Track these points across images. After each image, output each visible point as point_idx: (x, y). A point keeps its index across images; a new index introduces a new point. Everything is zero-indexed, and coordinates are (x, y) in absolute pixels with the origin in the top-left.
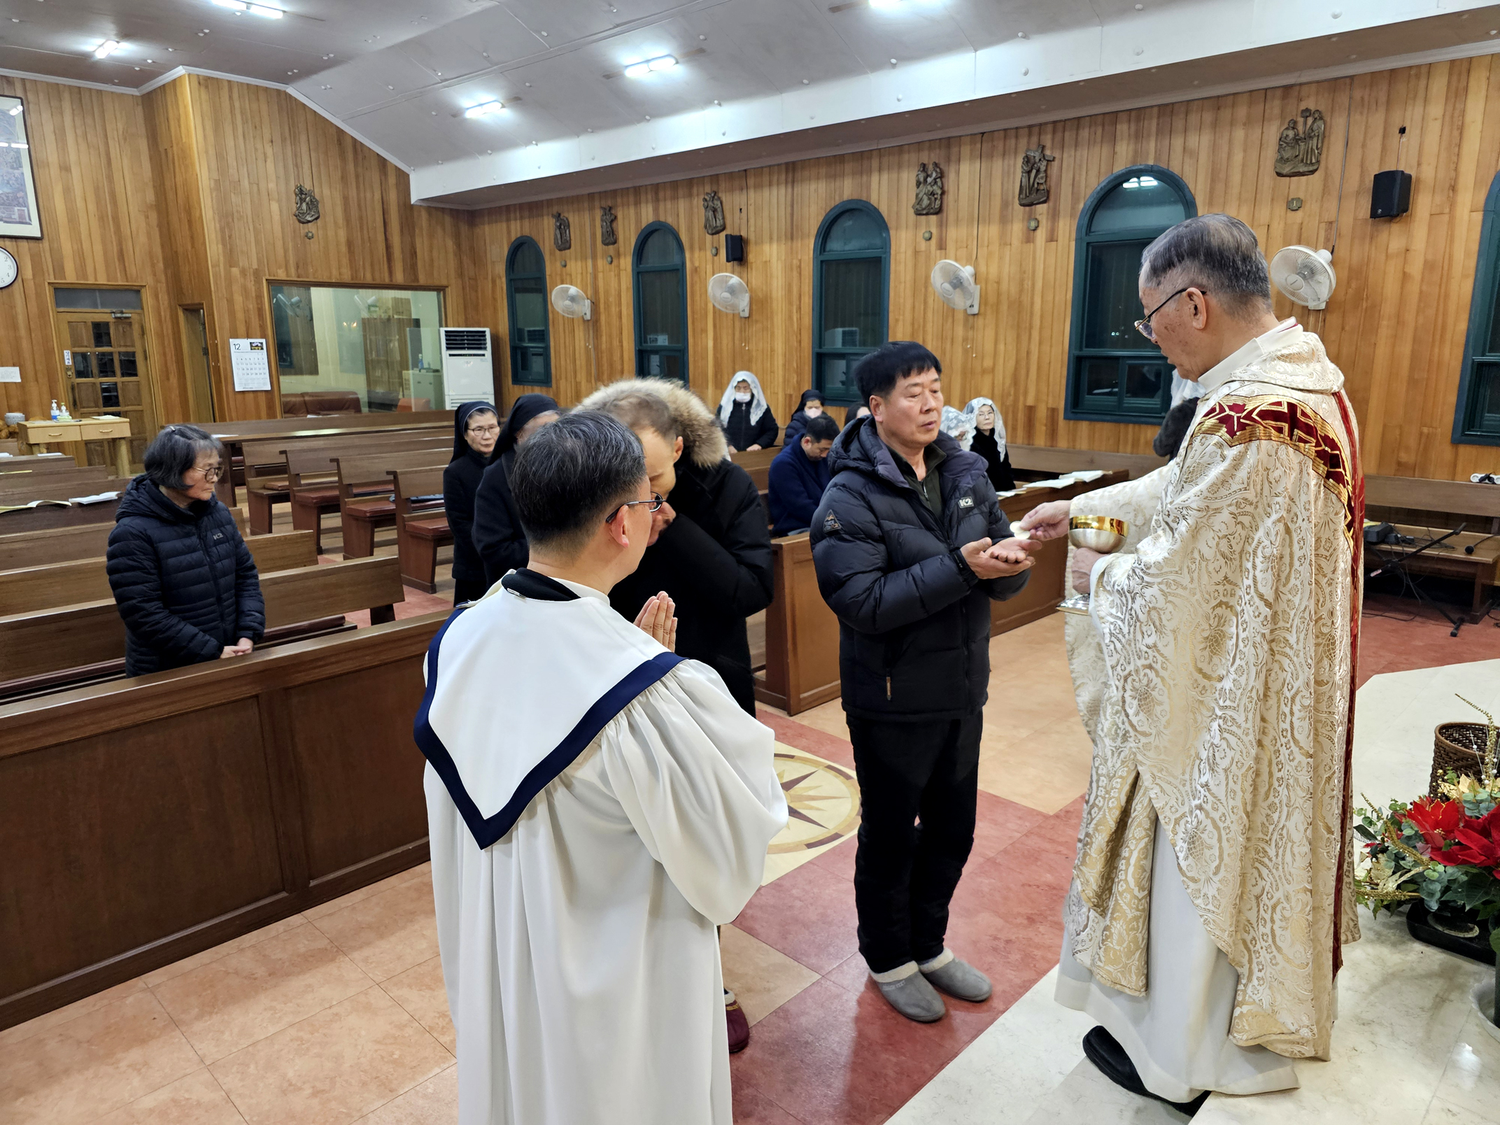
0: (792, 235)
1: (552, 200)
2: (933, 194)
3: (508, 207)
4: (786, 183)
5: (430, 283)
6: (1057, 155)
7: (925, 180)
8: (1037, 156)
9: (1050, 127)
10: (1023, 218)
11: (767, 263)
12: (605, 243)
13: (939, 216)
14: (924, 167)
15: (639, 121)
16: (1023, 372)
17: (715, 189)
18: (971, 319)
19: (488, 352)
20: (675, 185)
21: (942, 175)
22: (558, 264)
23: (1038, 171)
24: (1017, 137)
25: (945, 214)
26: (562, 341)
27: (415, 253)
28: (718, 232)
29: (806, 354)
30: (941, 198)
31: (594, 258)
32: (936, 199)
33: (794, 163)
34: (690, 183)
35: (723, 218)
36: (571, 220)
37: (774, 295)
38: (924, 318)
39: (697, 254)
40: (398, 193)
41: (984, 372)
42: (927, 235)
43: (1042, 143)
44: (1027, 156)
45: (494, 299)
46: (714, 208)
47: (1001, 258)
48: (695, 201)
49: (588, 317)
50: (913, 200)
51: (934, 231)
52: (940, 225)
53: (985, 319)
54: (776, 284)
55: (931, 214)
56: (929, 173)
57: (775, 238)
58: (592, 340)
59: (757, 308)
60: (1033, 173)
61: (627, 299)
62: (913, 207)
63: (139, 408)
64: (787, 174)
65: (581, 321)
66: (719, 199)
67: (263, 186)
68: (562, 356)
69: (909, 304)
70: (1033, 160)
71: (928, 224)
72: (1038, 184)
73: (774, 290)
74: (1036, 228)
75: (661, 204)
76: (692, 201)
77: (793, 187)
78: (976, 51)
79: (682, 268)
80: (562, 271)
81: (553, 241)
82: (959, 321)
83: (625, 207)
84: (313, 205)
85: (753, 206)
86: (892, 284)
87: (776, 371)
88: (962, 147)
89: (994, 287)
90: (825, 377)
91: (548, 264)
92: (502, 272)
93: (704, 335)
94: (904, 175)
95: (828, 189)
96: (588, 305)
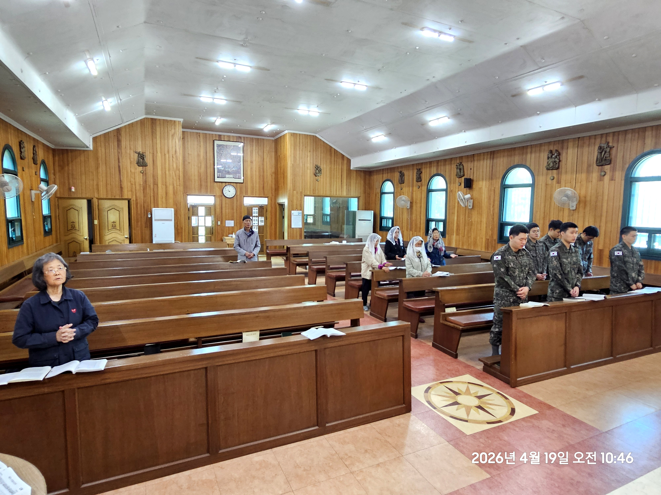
0: (492, 177)
1: (399, 167)
2: (555, 162)
3: (383, 170)
4: (490, 158)
5: (354, 195)
6: (615, 145)
7: (552, 157)
8: (605, 146)
9: (612, 135)
10: (598, 171)
11: (480, 189)
12: (417, 181)
13: (558, 170)
14: (551, 152)
15: (433, 139)
17: (461, 161)
18: (572, 212)
19: (372, 219)
20: (445, 160)
21: (559, 154)
22: (399, 189)
23: (605, 152)
25: (560, 170)
26: (398, 216)
27: (351, 185)
28: (461, 177)
29: (496, 224)
30: (559, 163)
31: (413, 186)
32: (556, 164)
33: (494, 151)
34: (451, 159)
35: (464, 172)
36: (405, 174)
37: (483, 201)
39: (452, 185)
40: (347, 166)
42: (552, 178)
43: (607, 141)
44: (600, 146)
45: (375, 201)
46: (460, 168)
47: (587, 187)
48: (453, 166)
49: (409, 208)
50: (546, 164)
51: (555, 176)
52: (558, 174)
53: (578, 212)
54: (484, 197)
55: (554, 170)
56: (553, 153)
57: (484, 179)
58: (409, 216)
59: (476, 205)
60: (603, 153)
61: (424, 201)
62: (546, 167)
63: (263, 235)
64: (491, 155)
65: (406, 209)
66: (462, 165)
67: (306, 165)
68: (398, 221)
69: (543, 205)
70: (603, 148)
71: (552, 174)
72: (606, 157)
73: (483, 199)
74: (604, 175)
75: (439, 167)
76: (451, 166)
77: (493, 161)
78: (576, 107)
79: (446, 190)
80: (401, 191)
81: (398, 181)
82: (566, 212)
83: (426, 169)
84: (320, 171)
85: (476, 167)
86: (535, 197)
87: (482, 230)
88: (569, 144)
89: (583, 198)
90: (504, 233)
91: (396, 189)
92: (379, 192)
93: (453, 215)
94: (542, 155)
95: (508, 161)
96: (409, 203)
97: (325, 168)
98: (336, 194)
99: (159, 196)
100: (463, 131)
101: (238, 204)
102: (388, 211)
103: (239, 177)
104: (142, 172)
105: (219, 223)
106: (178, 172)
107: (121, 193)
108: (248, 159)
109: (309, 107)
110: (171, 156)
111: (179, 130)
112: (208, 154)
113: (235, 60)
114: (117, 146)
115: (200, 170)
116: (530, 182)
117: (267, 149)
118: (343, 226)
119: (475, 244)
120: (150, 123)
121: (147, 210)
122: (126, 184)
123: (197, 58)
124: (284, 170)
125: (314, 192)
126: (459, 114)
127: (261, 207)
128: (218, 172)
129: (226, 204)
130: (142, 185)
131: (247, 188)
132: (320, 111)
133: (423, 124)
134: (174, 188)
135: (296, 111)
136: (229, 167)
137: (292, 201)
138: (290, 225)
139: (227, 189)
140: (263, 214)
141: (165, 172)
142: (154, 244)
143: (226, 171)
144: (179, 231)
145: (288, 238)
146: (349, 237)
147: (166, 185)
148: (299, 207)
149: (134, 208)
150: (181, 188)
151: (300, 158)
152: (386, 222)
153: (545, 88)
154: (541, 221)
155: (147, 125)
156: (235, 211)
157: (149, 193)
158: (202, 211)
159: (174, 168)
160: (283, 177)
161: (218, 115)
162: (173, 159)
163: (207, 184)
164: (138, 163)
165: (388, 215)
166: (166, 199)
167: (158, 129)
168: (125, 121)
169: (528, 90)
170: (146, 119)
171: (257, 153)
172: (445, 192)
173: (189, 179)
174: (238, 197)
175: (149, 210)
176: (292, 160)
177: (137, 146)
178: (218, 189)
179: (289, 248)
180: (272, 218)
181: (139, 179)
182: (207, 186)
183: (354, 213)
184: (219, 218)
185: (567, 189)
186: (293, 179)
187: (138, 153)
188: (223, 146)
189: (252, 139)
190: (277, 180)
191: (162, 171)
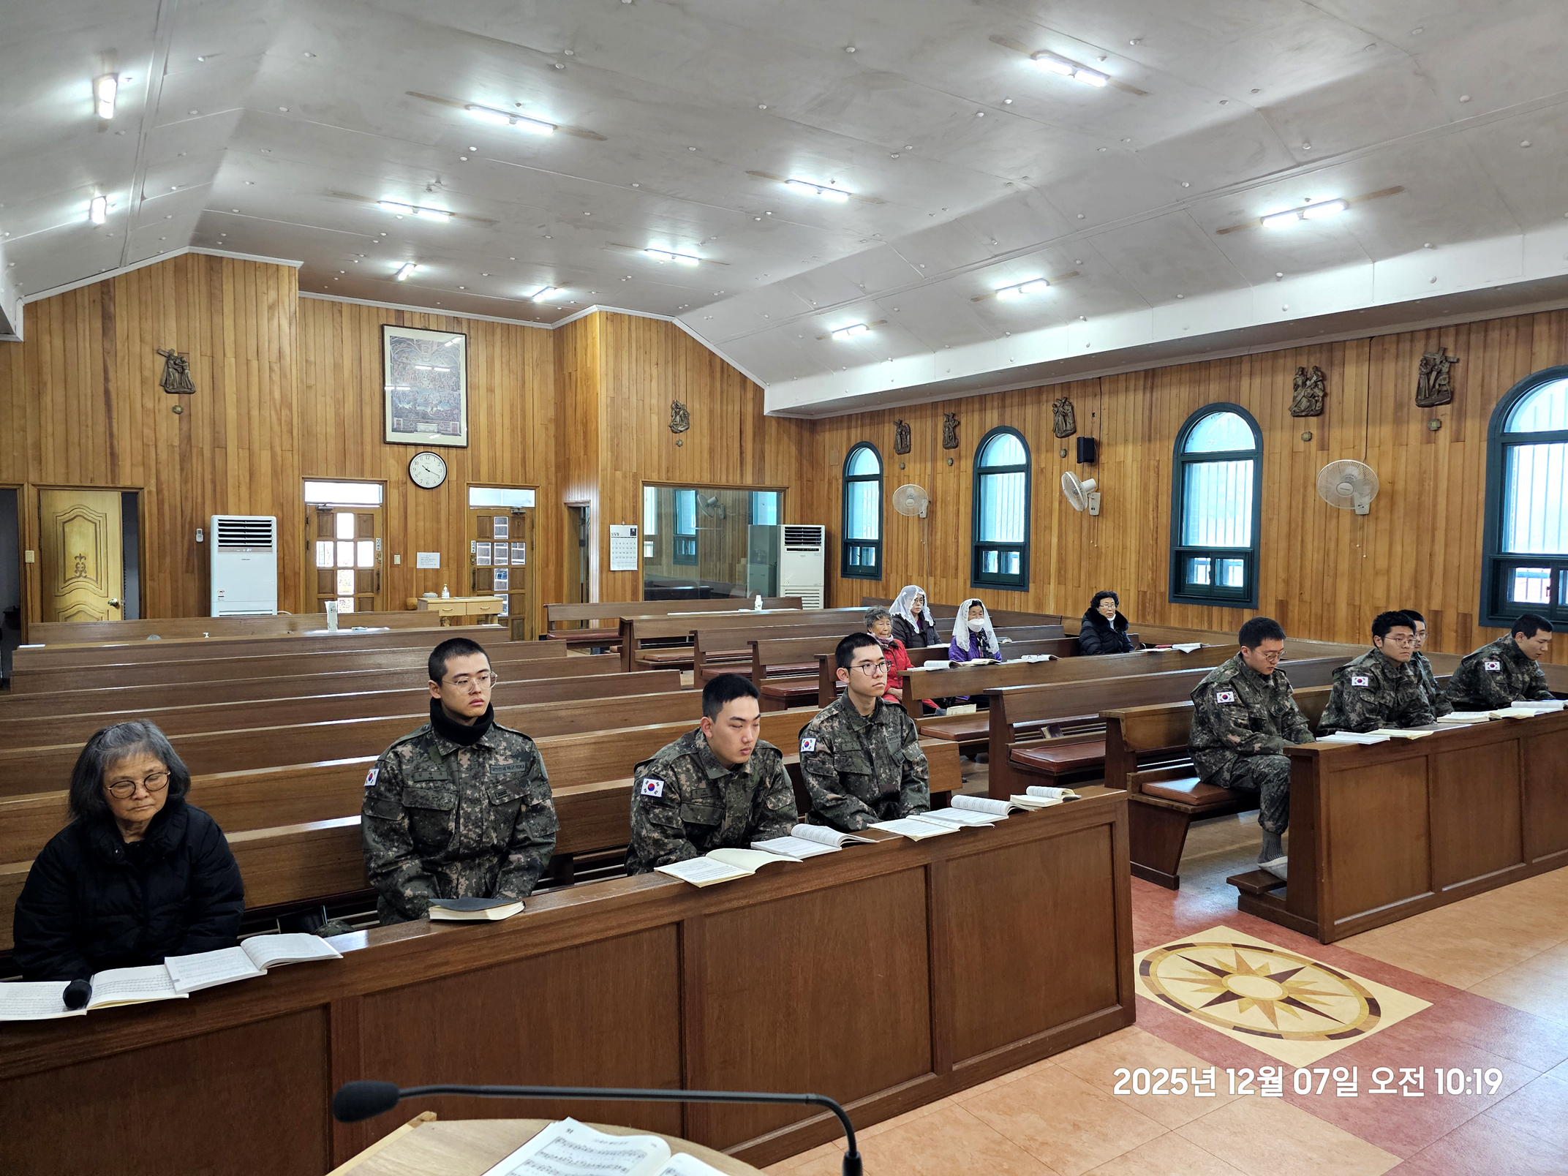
0: (1149, 438)
1: (894, 409)
2: (1313, 396)
3: (850, 416)
4: (1145, 389)
5: (774, 484)
6: (1462, 356)
7: (1304, 384)
8: (1438, 358)
9: (1452, 331)
10: (1422, 420)
11: (1121, 465)
12: (947, 447)
13: (1320, 417)
14: (1303, 371)
15: (998, 338)
16: (1426, 575)
17: (1066, 395)
18: (1360, 518)
19: (822, 548)
20: (1023, 393)
21: (1323, 378)
22: (897, 467)
23: (1439, 373)
24: (1412, 341)
25: (1327, 416)
26: (895, 538)
27: (764, 458)
28: (1068, 436)
29: (1163, 553)
30: (1323, 400)
31: (934, 460)
32: (1317, 401)
33: (1153, 369)
34: (1040, 390)
35: (1074, 422)
36: (912, 426)
37: (1128, 496)
38: (1303, 518)
39: (1043, 456)
40: (754, 405)
41: (1376, 574)
42: (1306, 436)
43: (1442, 346)
44: (1425, 359)
45: (830, 499)
46: (1065, 413)
47: (1395, 459)
48: (1044, 407)
49: (924, 515)
50: (1289, 402)
51: (1314, 432)
52: (1322, 426)
53: (1377, 519)
54: (1130, 484)
55: (1312, 416)
56: (1308, 376)
57: (1130, 439)
58: (926, 537)
59: (1108, 507)
60: (1434, 374)
61: (966, 498)
62: (1290, 409)
63: (522, 590)
64: (1145, 380)
65: (916, 518)
66: (1070, 404)
67: (647, 402)
68: (894, 552)
69: (1285, 503)
70: (1433, 362)
71: (1307, 425)
72: (1440, 385)
73: (1128, 490)
74: (1439, 428)
75: (1008, 411)
76: (1040, 409)
77: (1152, 393)
78: (1374, 262)
79: (1025, 469)
80: (900, 473)
81: (892, 445)
82: (1346, 521)
83: (969, 414)
84: (685, 417)
85: (1107, 410)
86: (1264, 484)
87: (1128, 568)
88: (1347, 352)
89: (1388, 487)
90: (1185, 575)
91: (885, 466)
92: (840, 475)
93: (1047, 532)
94: (1280, 379)
95: (1191, 395)
96: (925, 504)
97: (698, 408)
98: (727, 482)
99: (231, 481)
100: (1081, 317)
101: (454, 506)
102: (865, 524)
103: (454, 429)
104: (179, 409)
105: (397, 560)
106: (288, 412)
107: (116, 471)
108: (481, 378)
109: (674, 244)
110: (267, 368)
111: (290, 294)
112: (365, 365)
113: (519, 105)
114: (100, 331)
115: (342, 410)
116: (1253, 447)
117: (532, 354)
118: (739, 568)
120: (202, 271)
121: (191, 523)
122: (125, 444)
123: (411, 93)
124: (585, 414)
125: (670, 475)
126: (1076, 274)
127: (516, 513)
128: (394, 416)
129: (417, 507)
130: (177, 449)
131: (479, 463)
132: (704, 256)
133: (979, 299)
134: (273, 457)
135: (640, 253)
136: (426, 403)
137: (612, 500)
138: (605, 564)
139: (420, 465)
140: (524, 533)
141: (249, 414)
142: (217, 618)
143: (417, 413)
144: (288, 582)
145: (601, 600)
147: (249, 449)
148: (629, 516)
149: (150, 513)
150: (296, 457)
151: (631, 382)
152: (861, 556)
153: (1307, 214)
154: (1283, 544)
155: (196, 274)
156: (443, 525)
157: (200, 471)
158: (345, 525)
159: (274, 399)
160: (585, 433)
161: (410, 253)
162: (273, 374)
163: (362, 448)
164: (166, 383)
165: (865, 534)
166: (250, 488)
167: (228, 287)
168: (129, 260)
169: (1262, 219)
170: (193, 259)
171: (504, 365)
172: (1023, 474)
173: (308, 433)
174: (453, 485)
175: (197, 521)
176: (611, 386)
177: (162, 335)
178: (396, 464)
179: (630, 623)
180: (547, 546)
181: (169, 430)
182: (362, 455)
183: (774, 530)
184: (396, 546)
185: (1349, 463)
186: (612, 440)
187: (167, 355)
188: (409, 344)
189: (492, 325)
190: (561, 441)
191: (238, 407)
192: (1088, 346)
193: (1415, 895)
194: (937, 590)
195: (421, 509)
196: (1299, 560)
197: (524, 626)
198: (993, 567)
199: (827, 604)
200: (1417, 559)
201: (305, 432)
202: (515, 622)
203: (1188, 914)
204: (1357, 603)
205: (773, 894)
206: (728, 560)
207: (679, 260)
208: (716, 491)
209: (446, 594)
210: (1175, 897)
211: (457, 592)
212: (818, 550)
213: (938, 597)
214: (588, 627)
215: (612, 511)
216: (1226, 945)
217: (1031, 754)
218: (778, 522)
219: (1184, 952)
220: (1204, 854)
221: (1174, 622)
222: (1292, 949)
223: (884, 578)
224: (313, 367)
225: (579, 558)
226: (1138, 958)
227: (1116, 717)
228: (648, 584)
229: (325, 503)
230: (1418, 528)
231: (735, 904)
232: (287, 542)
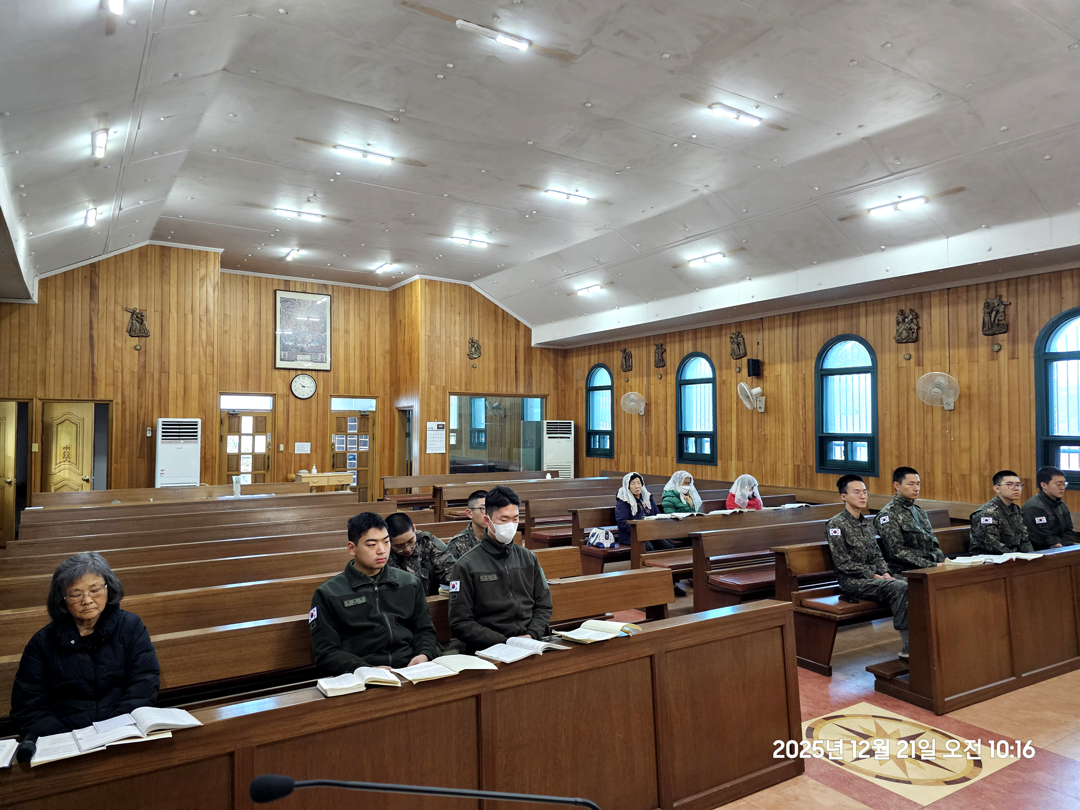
0: (797, 357)
1: (620, 341)
2: (910, 329)
3: (592, 346)
4: (793, 325)
5: (539, 393)
6: (1011, 301)
7: (904, 321)
8: (996, 302)
9: (1005, 283)
10: (988, 344)
11: (778, 377)
12: (657, 366)
13: (916, 343)
14: (902, 312)
15: (691, 292)
16: (996, 451)
17: (738, 330)
18: (948, 413)
19: (572, 436)
20: (709, 329)
21: (917, 317)
22: (623, 380)
23: (997, 312)
24: (977, 290)
25: (921, 343)
26: (623, 429)
27: (532, 375)
28: (741, 358)
29: (811, 438)
30: (917, 332)
31: (648, 375)
32: (913, 333)
33: (798, 312)
34: (720, 327)
35: (745, 349)
36: (633, 353)
37: (784, 398)
38: (908, 413)
39: (724, 372)
40: (525, 340)
41: (962, 451)
42: (907, 357)
43: (998, 294)
44: (987, 303)
45: (577, 403)
46: (738, 343)
47: (970, 371)
48: (724, 339)
49: (643, 413)
50: (894, 333)
52: (917, 350)
53: (960, 413)
54: (785, 390)
55: (910, 342)
56: (906, 315)
57: (785, 360)
58: (644, 428)
59: (770, 406)
60: (994, 313)
61: (672, 401)
62: (895, 338)
63: (366, 469)
64: (793, 320)
65: (637, 415)
66: (742, 336)
67: (452, 339)
68: (623, 437)
69: (894, 403)
70: (992, 305)
71: (907, 349)
72: (998, 320)
73: (784, 394)
74: (999, 350)
75: (699, 341)
76: (721, 340)
77: (798, 328)
78: (948, 238)
79: (712, 381)
80: (625, 384)
81: (619, 366)
82: (938, 415)
83: (672, 344)
84: (478, 349)
85: (767, 340)
86: (879, 390)
87: (786, 447)
88: (932, 299)
89: (966, 391)
90: (826, 454)
91: (615, 380)
92: (584, 386)
93: (729, 424)
94: (886, 318)
95: (825, 328)
96: (643, 405)
97: (487, 344)
98: (507, 392)
99: (171, 395)
100: (748, 278)
101: (321, 410)
102: (602, 421)
103: (322, 359)
104: (139, 347)
105: (282, 448)
106: (211, 348)
107: (93, 390)
108: (341, 325)
109: (471, 233)
110: (198, 319)
111: (214, 270)
112: (263, 317)
113: (369, 145)
114: (88, 297)
115: (247, 346)
116: (869, 363)
117: (375, 308)
118: (515, 450)
119: (774, 475)
120: (157, 256)
121: (144, 423)
122: (102, 371)
123: (298, 139)
124: (411, 347)
125: (468, 387)
126: (743, 249)
127: (363, 415)
128: (282, 350)
129: (295, 410)
130: (136, 374)
131: (338, 380)
132: (491, 241)
133: (677, 267)
134: (200, 378)
135: (449, 240)
136: (303, 341)
137: (428, 405)
138: (423, 449)
139: (298, 383)
140: (368, 428)
141: (185, 350)
142: (159, 489)
143: (297, 348)
144: (207, 464)
145: (420, 473)
146: (528, 468)
147: (184, 374)
148: (440, 416)
149: (117, 419)
150: (215, 379)
151: (442, 326)
152: (599, 442)
153: (899, 206)
154: (894, 432)
155: (153, 258)
156: (313, 423)
157: (150, 388)
158: (247, 424)
159: (202, 341)
160: (410, 360)
161: (294, 242)
162: (202, 324)
163: (260, 372)
164: (130, 330)
165: (602, 427)
166: (184, 400)
167: (174, 266)
168: (110, 250)
169: (869, 210)
170: (152, 248)
171: (356, 316)
172: (711, 384)
173: (224, 363)
174: (321, 397)
175: (147, 422)
176: (428, 328)
177: (129, 298)
178: (282, 383)
179: (440, 489)
180: (384, 437)
181: (131, 361)
182: (260, 377)
183: (539, 425)
184: (281, 438)
185: (937, 375)
186: (429, 364)
187: (132, 311)
188: (293, 302)
189: (348, 290)
190: (394, 367)
191: (178, 346)
192: (753, 297)
193: (1001, 680)
194: (653, 465)
195: (298, 413)
196: (906, 443)
197: (367, 493)
198: (692, 449)
199: (577, 475)
200: (990, 441)
201: (222, 362)
202: (361, 490)
203: (839, 694)
204: (949, 472)
205: (544, 675)
206: (507, 446)
207: (474, 244)
208: (499, 398)
209: (314, 471)
210: (830, 681)
211: (322, 470)
212: (569, 438)
213: (653, 470)
214: (411, 493)
215: (429, 412)
216: (868, 716)
217: (723, 579)
218: (542, 419)
219: (837, 721)
220: (849, 651)
221: (820, 488)
222: (915, 719)
223: (615, 457)
224: (228, 319)
225: (405, 444)
226: (805, 726)
227: (782, 551)
228: (453, 463)
229: (234, 411)
230: (989, 419)
231: (517, 683)
232: (208, 436)
